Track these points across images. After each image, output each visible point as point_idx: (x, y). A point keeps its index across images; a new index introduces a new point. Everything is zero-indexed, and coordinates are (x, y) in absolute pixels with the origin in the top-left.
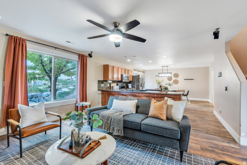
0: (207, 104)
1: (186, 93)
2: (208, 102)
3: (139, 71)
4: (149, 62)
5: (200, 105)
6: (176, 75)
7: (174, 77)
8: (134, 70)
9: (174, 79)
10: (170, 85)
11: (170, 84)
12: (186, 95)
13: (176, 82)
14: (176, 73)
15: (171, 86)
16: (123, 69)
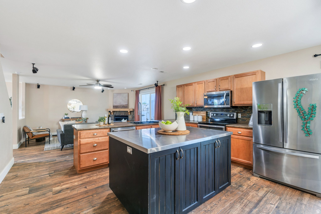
16: (211, 81)
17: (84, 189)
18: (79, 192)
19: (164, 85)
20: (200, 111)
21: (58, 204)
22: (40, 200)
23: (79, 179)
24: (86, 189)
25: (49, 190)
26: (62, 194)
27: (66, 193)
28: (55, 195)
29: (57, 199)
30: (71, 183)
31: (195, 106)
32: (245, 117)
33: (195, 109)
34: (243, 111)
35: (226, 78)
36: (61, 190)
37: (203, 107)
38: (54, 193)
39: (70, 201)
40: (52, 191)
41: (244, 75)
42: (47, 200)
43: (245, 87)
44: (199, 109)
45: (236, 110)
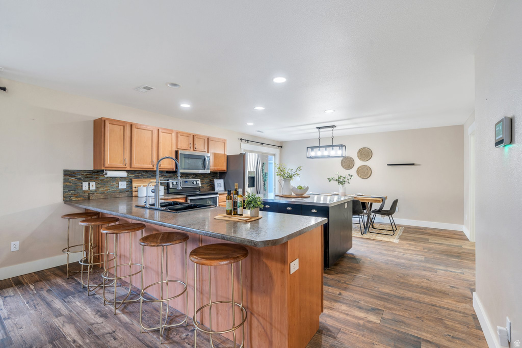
0: (455, 243)
1: (387, 207)
2: (461, 236)
3: (262, 144)
4: (257, 108)
5: (430, 249)
6: (365, 154)
7: (360, 159)
8: (241, 139)
9: (358, 163)
10: (340, 182)
11: (341, 180)
12: (389, 213)
13: (365, 173)
14: (364, 148)
15: (346, 185)
16: (184, 135)
17: (343, 294)
18: (352, 294)
21: (382, 296)
22: (400, 313)
23: (331, 314)
24: (342, 292)
25: (386, 323)
26: (371, 304)
27: (366, 302)
28: (380, 308)
29: (380, 302)
30: (347, 315)
35: (202, 138)
36: (370, 310)
38: (381, 313)
39: (368, 291)
40: (383, 318)
41: (217, 140)
42: (394, 309)
44: (143, 175)
45: (196, 176)
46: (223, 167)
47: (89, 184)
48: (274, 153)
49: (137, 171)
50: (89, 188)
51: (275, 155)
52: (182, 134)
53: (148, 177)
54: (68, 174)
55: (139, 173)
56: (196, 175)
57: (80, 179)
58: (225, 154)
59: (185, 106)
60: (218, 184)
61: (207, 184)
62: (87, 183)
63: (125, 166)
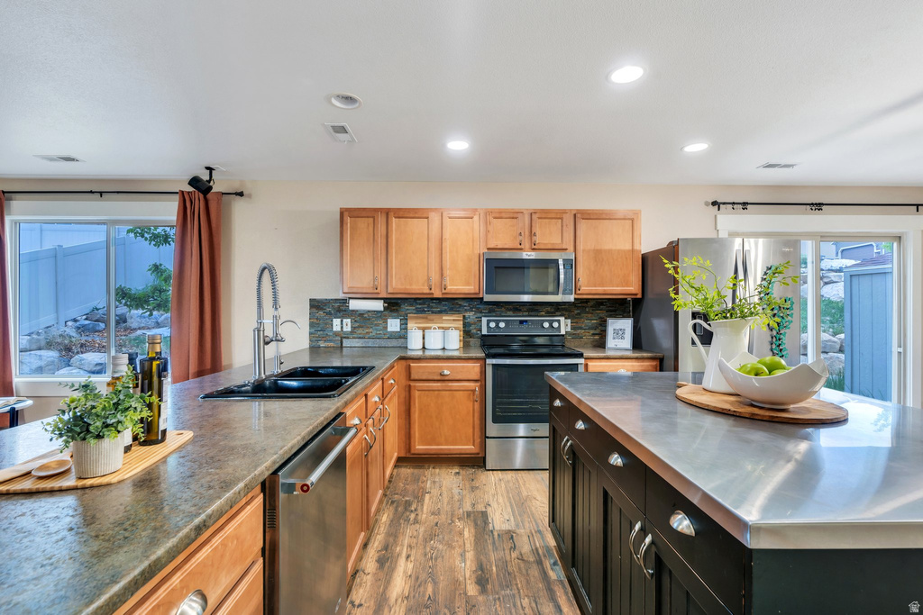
8: (715, 203)
16: (504, 215)
19: (241, 194)
20: (433, 312)
31: (437, 294)
32: (581, 328)
33: (411, 305)
34: (576, 312)
35: (557, 215)
37: (482, 298)
41: (604, 216)
43: (607, 247)
44: (432, 307)
45: (558, 310)
46: (632, 287)
47: (342, 321)
48: (895, 231)
49: (420, 299)
50: (342, 327)
51: (899, 238)
52: (497, 215)
53: (440, 312)
54: (316, 305)
55: (424, 304)
56: (557, 308)
57: (330, 313)
58: (633, 250)
59: (458, 145)
60: (616, 332)
61: (590, 328)
62: (339, 320)
63: (376, 291)
